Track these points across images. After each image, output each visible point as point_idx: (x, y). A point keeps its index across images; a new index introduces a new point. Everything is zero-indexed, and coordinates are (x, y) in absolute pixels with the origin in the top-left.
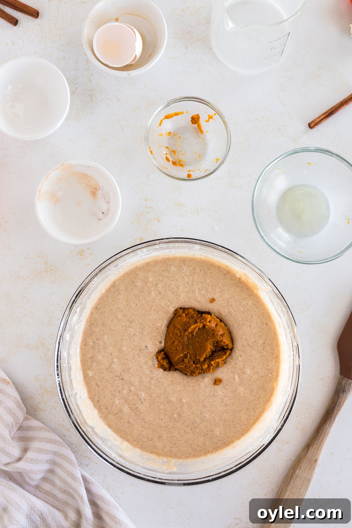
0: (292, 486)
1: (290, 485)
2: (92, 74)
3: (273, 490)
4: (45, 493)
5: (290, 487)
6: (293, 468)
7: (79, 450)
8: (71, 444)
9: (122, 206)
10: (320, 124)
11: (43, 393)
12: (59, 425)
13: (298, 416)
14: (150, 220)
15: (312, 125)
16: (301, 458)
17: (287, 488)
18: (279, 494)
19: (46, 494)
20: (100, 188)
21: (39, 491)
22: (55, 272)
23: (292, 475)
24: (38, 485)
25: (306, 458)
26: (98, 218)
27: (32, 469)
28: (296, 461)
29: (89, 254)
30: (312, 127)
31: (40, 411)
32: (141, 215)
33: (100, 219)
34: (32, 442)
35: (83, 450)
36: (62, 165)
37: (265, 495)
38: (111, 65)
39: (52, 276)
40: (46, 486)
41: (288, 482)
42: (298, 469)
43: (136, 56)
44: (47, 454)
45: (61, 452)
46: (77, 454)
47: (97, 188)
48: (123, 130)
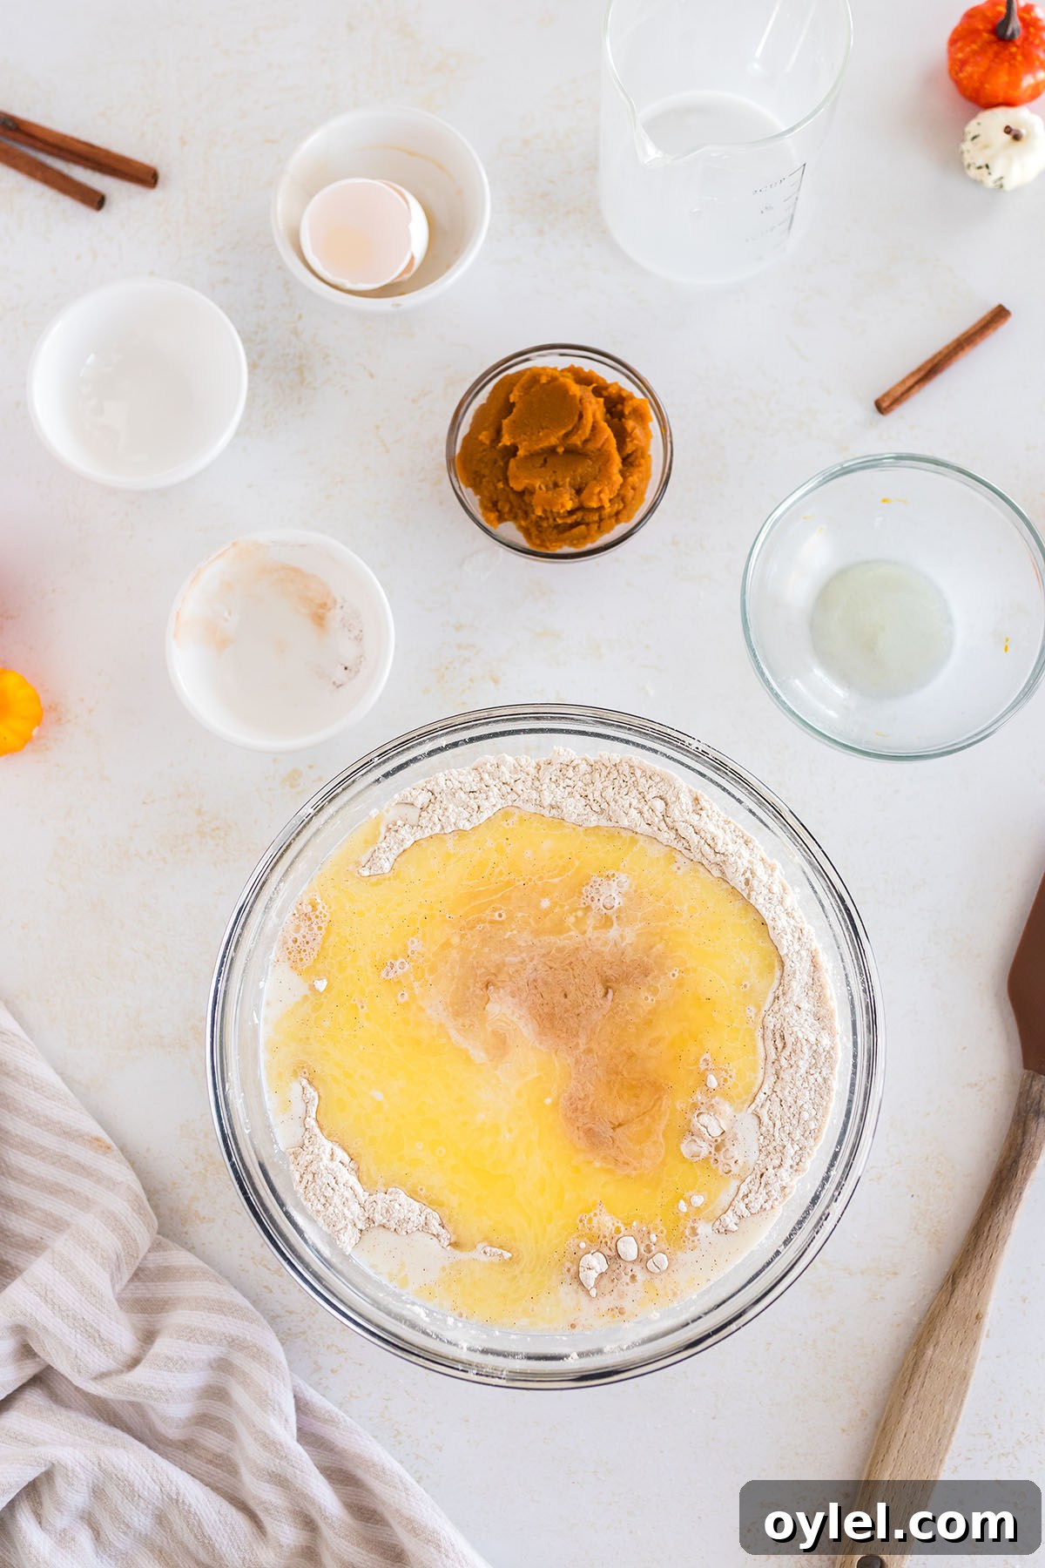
0: (918, 1396)
1: (911, 1393)
2: (300, 317)
3: (864, 1414)
4: (211, 1462)
5: (914, 1401)
6: (917, 1344)
7: (310, 1327)
8: (287, 1311)
9: (397, 647)
10: (905, 400)
11: (203, 1171)
12: (253, 1258)
13: (918, 1196)
14: (471, 680)
15: (884, 406)
16: (936, 1312)
17: (903, 1404)
18: (882, 1423)
19: (217, 1466)
20: (335, 602)
21: (195, 1457)
22: (226, 835)
23: (915, 1364)
24: (192, 1440)
25: (950, 1310)
26: (334, 683)
27: (170, 1386)
28: (924, 1322)
29: (314, 781)
30: (885, 409)
31: (198, 1222)
32: (447, 668)
33: (338, 683)
34: (169, 1314)
35: (322, 1328)
36: (234, 544)
37: (844, 1431)
38: (349, 285)
39: (217, 845)
40: (212, 1441)
41: (906, 1384)
42: (932, 1346)
43: (412, 258)
44: (209, 1343)
45: (248, 1338)
46: (306, 1340)
47: (325, 604)
48: (387, 451)
